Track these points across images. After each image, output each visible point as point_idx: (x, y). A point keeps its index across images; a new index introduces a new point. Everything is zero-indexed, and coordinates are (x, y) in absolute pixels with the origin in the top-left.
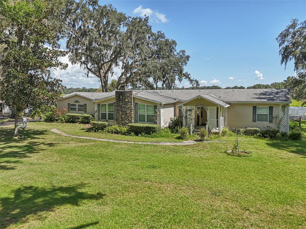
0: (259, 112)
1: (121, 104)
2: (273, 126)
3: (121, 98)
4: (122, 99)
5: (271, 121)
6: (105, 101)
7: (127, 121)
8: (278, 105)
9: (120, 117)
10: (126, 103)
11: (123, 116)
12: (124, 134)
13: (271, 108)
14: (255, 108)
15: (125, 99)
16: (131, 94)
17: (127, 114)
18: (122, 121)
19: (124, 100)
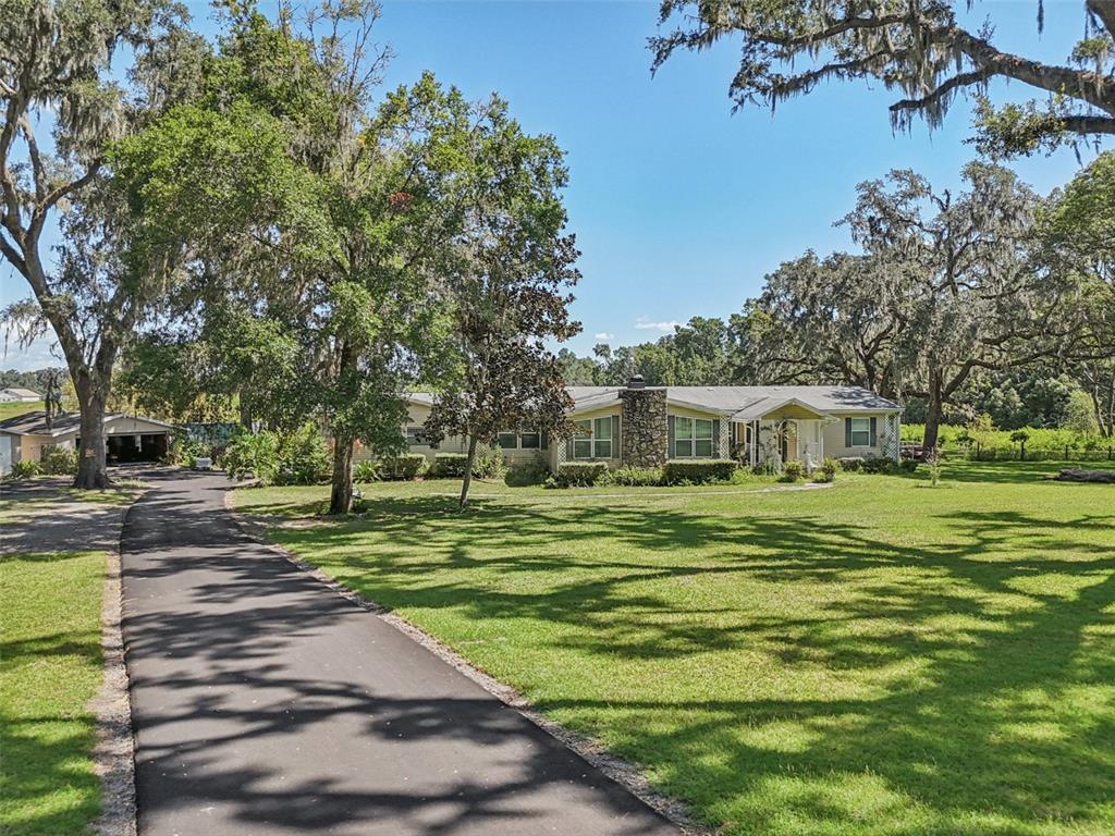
0: (856, 428)
1: (637, 418)
2: (877, 452)
3: (638, 405)
4: (642, 406)
5: (873, 445)
6: (588, 413)
7: (654, 457)
8: (883, 415)
9: (634, 449)
10: (652, 417)
11: (644, 445)
12: (653, 483)
13: (873, 421)
14: (848, 421)
15: (649, 407)
16: (665, 397)
17: (652, 440)
18: (641, 456)
19: (647, 411)
